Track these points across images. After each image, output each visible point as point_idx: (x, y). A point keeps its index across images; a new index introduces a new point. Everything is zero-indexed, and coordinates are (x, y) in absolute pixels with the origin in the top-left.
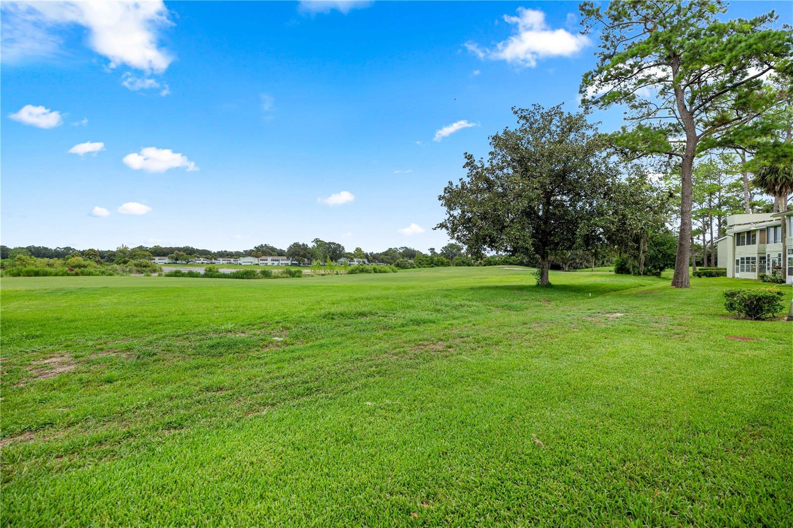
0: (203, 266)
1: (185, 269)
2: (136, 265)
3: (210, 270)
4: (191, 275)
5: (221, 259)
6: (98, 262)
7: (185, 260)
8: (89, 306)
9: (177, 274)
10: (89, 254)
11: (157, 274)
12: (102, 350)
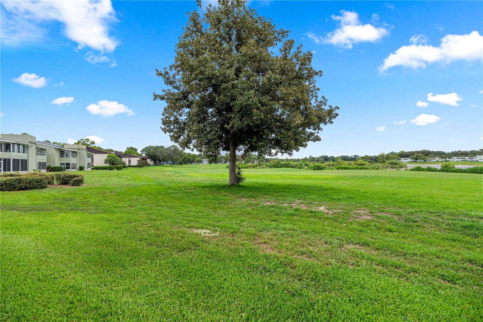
0: (439, 164)
1: (424, 166)
2: (390, 163)
3: (446, 166)
4: (429, 170)
5: (455, 158)
6: (370, 162)
7: (423, 159)
8: (370, 186)
9: (418, 169)
10: (366, 158)
11: (404, 169)
12: (383, 211)
